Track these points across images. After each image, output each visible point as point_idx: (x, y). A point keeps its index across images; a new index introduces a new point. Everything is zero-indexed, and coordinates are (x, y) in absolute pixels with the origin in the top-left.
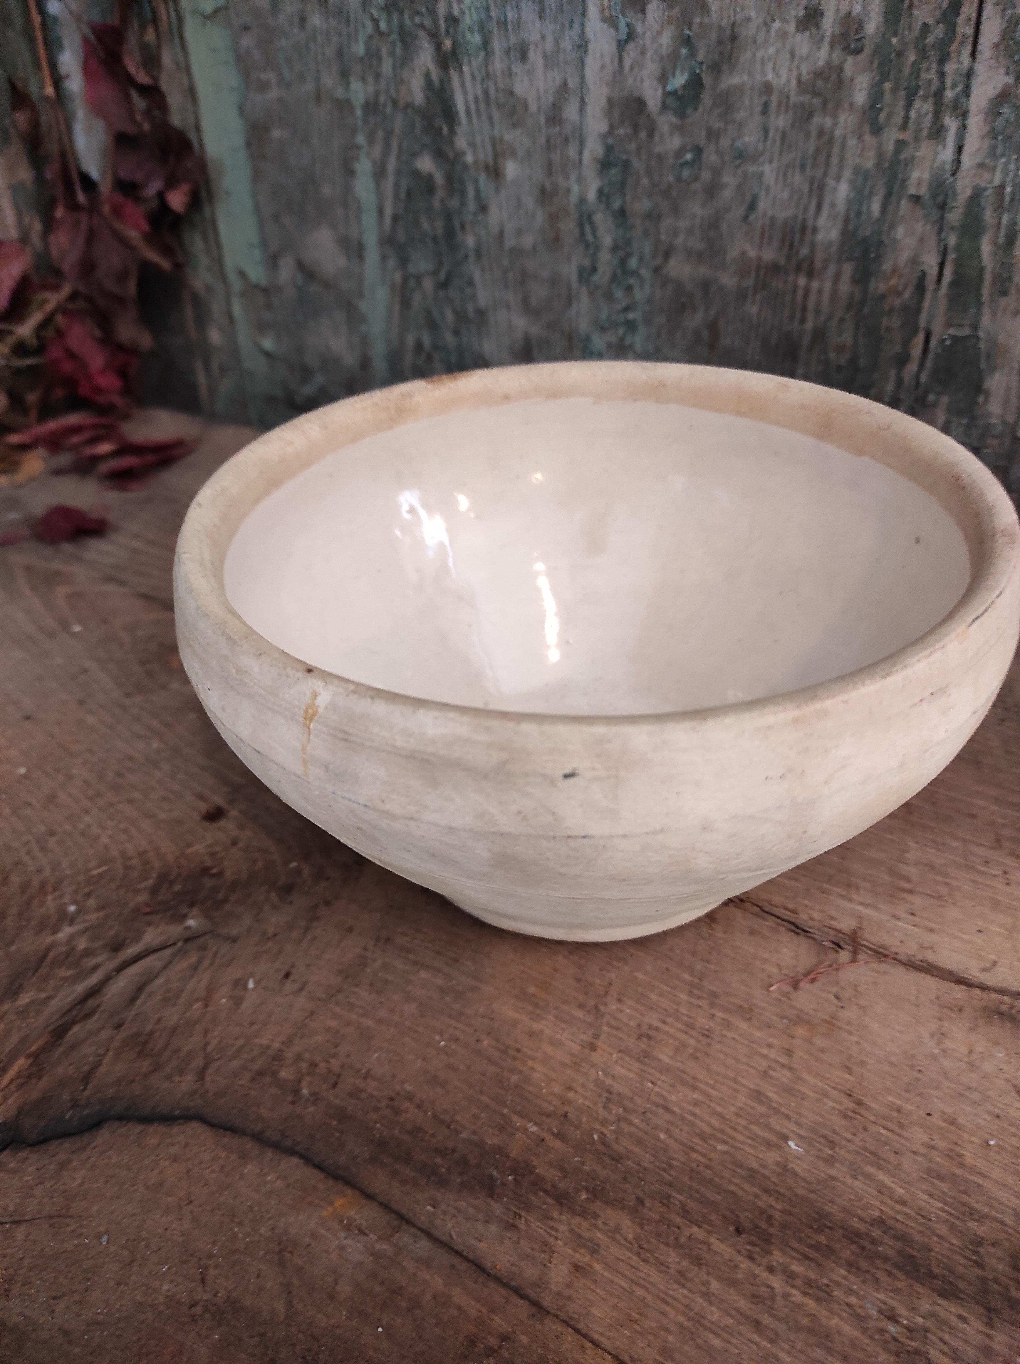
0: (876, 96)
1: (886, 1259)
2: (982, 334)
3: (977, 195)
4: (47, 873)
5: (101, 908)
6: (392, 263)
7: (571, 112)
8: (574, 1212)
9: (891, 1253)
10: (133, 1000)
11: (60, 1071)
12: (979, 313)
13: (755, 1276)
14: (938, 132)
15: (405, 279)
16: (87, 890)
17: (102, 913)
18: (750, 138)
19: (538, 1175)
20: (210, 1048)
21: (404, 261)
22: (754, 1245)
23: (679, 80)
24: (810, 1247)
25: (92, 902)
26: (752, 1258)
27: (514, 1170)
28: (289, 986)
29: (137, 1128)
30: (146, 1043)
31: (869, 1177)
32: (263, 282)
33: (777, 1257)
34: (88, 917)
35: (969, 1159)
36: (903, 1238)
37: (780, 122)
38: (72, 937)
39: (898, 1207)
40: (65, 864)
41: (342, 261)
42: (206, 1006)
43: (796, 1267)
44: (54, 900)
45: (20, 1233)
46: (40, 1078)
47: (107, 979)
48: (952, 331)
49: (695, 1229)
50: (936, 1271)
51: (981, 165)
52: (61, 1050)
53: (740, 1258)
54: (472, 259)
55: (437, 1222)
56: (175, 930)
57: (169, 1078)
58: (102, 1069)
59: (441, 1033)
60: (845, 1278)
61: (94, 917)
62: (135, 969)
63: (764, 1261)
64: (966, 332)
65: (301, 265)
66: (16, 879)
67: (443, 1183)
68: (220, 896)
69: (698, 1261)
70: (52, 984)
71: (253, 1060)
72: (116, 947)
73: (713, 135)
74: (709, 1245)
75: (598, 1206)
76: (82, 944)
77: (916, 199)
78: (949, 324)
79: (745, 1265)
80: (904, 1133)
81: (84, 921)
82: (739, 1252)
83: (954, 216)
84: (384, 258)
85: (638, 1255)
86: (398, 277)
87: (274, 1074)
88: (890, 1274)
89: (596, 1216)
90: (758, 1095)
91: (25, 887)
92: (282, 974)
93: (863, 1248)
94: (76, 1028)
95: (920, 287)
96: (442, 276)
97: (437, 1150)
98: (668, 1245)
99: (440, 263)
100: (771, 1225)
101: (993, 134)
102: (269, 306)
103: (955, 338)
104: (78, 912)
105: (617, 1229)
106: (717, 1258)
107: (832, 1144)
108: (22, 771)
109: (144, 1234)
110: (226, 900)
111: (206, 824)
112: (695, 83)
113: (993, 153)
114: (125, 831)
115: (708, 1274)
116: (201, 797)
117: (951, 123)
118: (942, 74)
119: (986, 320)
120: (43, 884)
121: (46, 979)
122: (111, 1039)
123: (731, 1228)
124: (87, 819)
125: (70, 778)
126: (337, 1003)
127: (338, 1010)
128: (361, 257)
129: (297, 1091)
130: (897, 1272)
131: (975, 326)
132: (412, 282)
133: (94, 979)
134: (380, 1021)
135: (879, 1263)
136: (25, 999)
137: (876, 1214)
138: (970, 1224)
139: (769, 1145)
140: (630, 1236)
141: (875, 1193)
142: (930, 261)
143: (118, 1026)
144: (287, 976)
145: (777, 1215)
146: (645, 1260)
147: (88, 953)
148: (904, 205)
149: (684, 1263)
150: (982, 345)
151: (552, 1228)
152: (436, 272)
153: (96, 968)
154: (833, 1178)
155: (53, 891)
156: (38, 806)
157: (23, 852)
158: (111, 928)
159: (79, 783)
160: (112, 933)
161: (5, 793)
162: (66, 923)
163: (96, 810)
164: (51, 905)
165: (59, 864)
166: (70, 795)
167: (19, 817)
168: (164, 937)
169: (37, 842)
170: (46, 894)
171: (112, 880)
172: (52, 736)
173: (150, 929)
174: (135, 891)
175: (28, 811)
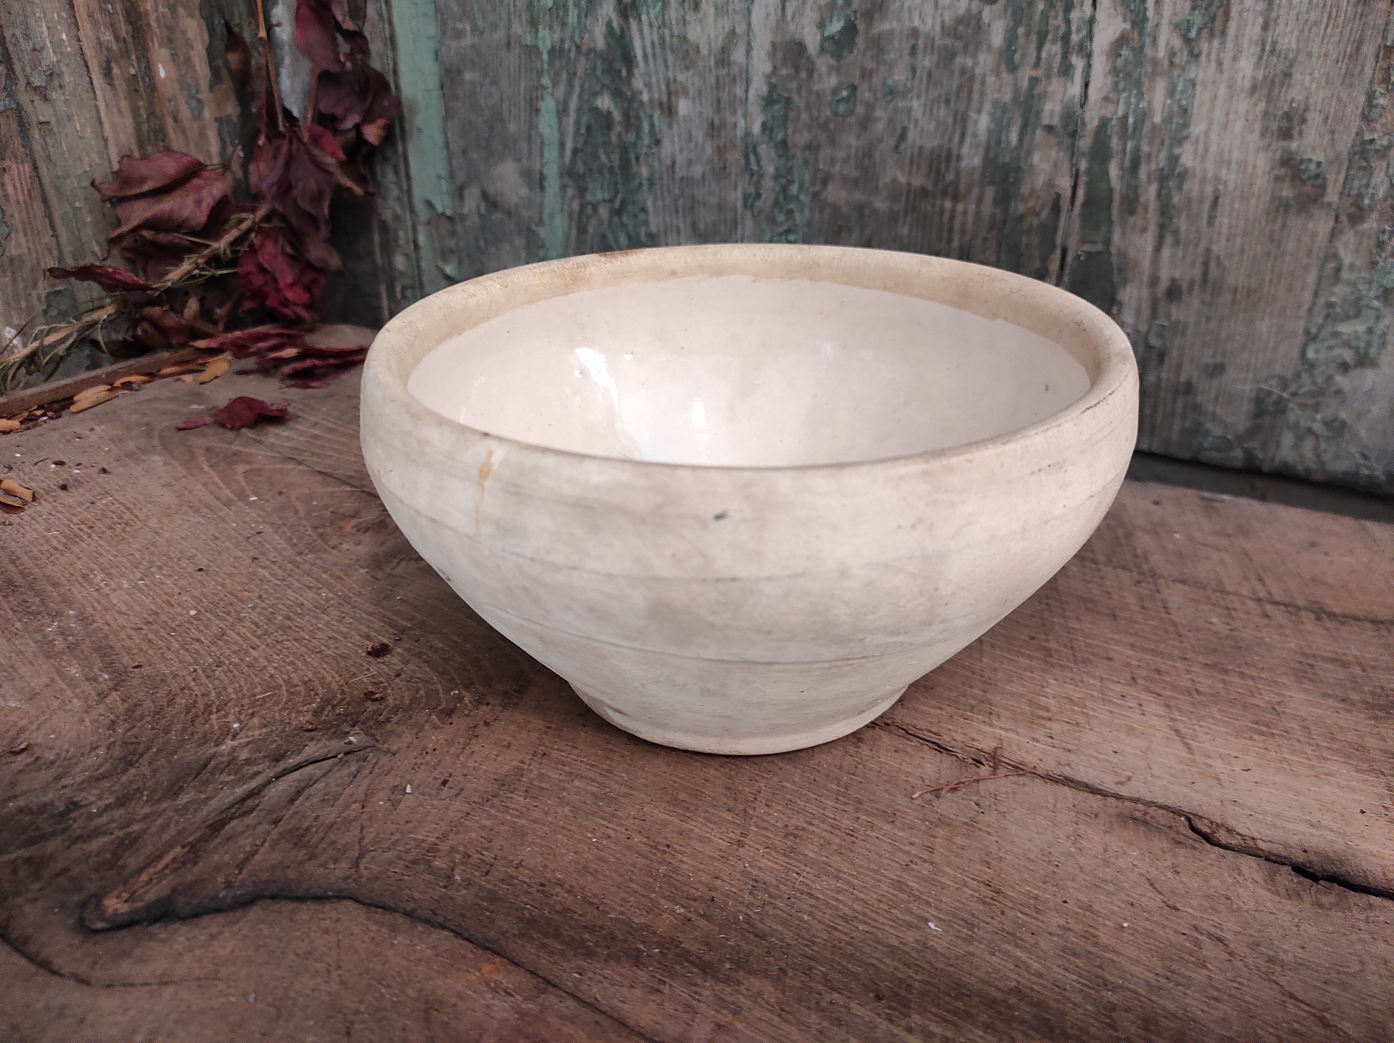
0: (1011, 38)
1: (1022, 1022)
2: (1113, 250)
3: (1104, 124)
4: (213, 696)
5: (264, 726)
6: (570, 192)
7: (738, 55)
8: (718, 980)
9: (1027, 1017)
10: (292, 801)
11: (216, 858)
12: (1110, 231)
13: (894, 1035)
14: (1066, 70)
15: (583, 207)
16: (250, 711)
17: (264, 730)
18: (899, 76)
19: (683, 949)
20: (365, 841)
21: (582, 191)
22: (894, 1009)
23: (836, 26)
24: (948, 1011)
25: (255, 721)
26: (891, 1021)
27: (659, 944)
28: (446, 791)
29: (290, 906)
30: (303, 836)
31: (1006, 953)
32: (449, 212)
33: (916, 1018)
34: (250, 733)
35: (1104, 939)
36: (1040, 1005)
37: (927, 62)
38: (234, 749)
39: (1035, 979)
40: (230, 690)
41: (524, 192)
42: (363, 807)
43: (934, 1028)
44: (218, 719)
45: (168, 992)
46: (195, 863)
47: (267, 783)
48: (1087, 247)
49: (836, 995)
50: (1070, 1032)
51: (1106, 99)
52: (217, 841)
53: (879, 1020)
54: (645, 188)
55: (583, 987)
56: (336, 745)
57: (324, 865)
58: (258, 857)
59: (592, 832)
60: (981, 1037)
61: (256, 733)
62: (296, 775)
63: (903, 1023)
64: (1099, 247)
65: (485, 196)
66: (181, 701)
67: (590, 954)
68: (382, 718)
69: (838, 1022)
70: (211, 787)
71: (408, 851)
72: (278, 758)
73: (866, 74)
74: (849, 1009)
75: (741, 975)
76: (244, 755)
77: (1050, 129)
78: (1083, 241)
79: (884, 1025)
80: (1041, 918)
81: (247, 736)
82: (879, 1015)
83: (1085, 143)
84: (564, 188)
85: (780, 1016)
86: (576, 205)
87: (428, 863)
88: (1025, 1034)
89: (739, 983)
90: (899, 885)
91: (191, 706)
92: (440, 781)
93: (1000, 1013)
94: (234, 823)
95: (1056, 207)
96: (617, 204)
97: (585, 927)
98: (809, 1009)
99: (616, 192)
100: (911, 993)
101: (1115, 71)
102: (453, 234)
103: (1089, 254)
104: (241, 728)
105: (760, 994)
106: (857, 1020)
107: (970, 926)
108: (193, 612)
109: (292, 994)
110: (388, 720)
111: (371, 659)
112: (850, 30)
113: (1116, 88)
114: (292, 663)
115: (848, 1033)
116: (368, 637)
117: (1078, 62)
118: (1068, 22)
119: (1116, 236)
120: (208, 706)
121: (206, 783)
122: (269, 832)
123: (872, 995)
124: (254, 653)
125: (240, 620)
126: (493, 806)
127: (493, 812)
128: (542, 188)
129: (450, 878)
130: (1032, 1033)
131: (1107, 243)
132: (589, 210)
133: (254, 784)
134: (535, 821)
135: (1014, 1025)
136: (184, 799)
137: (1014, 984)
138: (1104, 993)
139: (910, 926)
140: (772, 1000)
141: (1012, 967)
142: (1064, 183)
143: (276, 822)
144: (445, 783)
145: (917, 984)
146: (786, 1021)
147: (248, 762)
148: (1040, 134)
149: (825, 1024)
150: (1114, 260)
151: (696, 993)
152: (611, 201)
153: (256, 774)
154: (971, 954)
155: (218, 711)
156: (206, 642)
157: (189, 678)
158: (273, 742)
159: (247, 624)
160: (274, 746)
161: (175, 631)
162: (230, 737)
163: (263, 646)
164: (215, 722)
165: (225, 689)
166: (238, 634)
167: (187, 650)
168: (326, 750)
169: (204, 671)
170: (211, 713)
171: (276, 703)
172: (223, 585)
173: (311, 744)
174: (299, 712)
175: (197, 645)
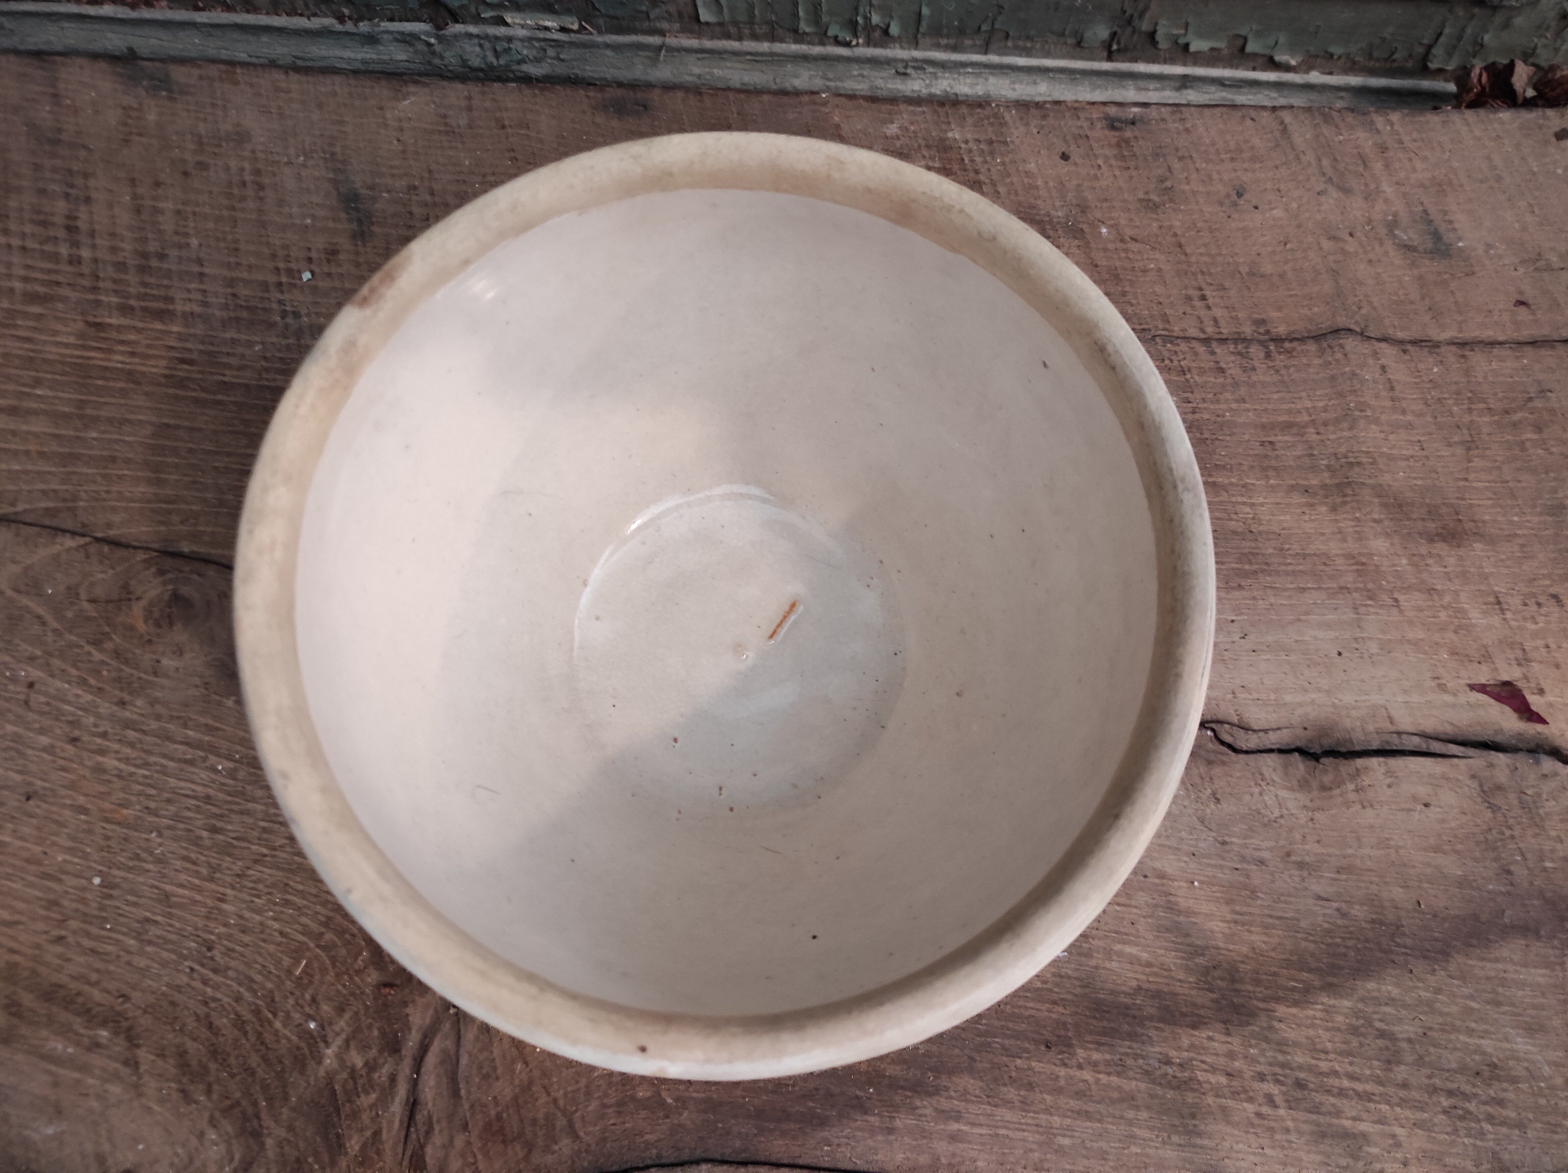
1: (1151, 1018)
4: (247, 995)
5: (341, 1010)
8: (930, 1095)
9: (1152, 1011)
10: (455, 1094)
13: (1071, 1078)
16: (308, 997)
17: (347, 1016)
19: (890, 1077)
20: (561, 1103)
22: (1063, 1052)
24: (1098, 1034)
25: (326, 1008)
26: (1065, 1065)
27: (870, 1084)
30: (502, 1128)
31: (1120, 954)
33: (1081, 1053)
34: (337, 1028)
35: (1183, 903)
36: (1157, 995)
38: (339, 1056)
39: (1148, 970)
40: (258, 978)
42: (526, 1063)
43: (1096, 1056)
44: (285, 1026)
47: (414, 1085)
49: (1019, 1062)
50: (1184, 1010)
53: (1057, 1069)
55: (838, 1155)
57: (547, 1149)
60: (1130, 1048)
61: (342, 1024)
62: (431, 1059)
63: (1074, 1062)
66: (223, 1022)
67: (823, 1122)
69: (1030, 1087)
70: (365, 1117)
71: (606, 1095)
72: (393, 1046)
74: (1032, 1069)
75: (944, 1081)
76: (358, 1060)
79: (1062, 1072)
80: (1134, 903)
81: (338, 1034)
82: (1055, 1064)
85: (989, 1103)
87: (633, 1098)
88: (1157, 1028)
89: (947, 1089)
91: (240, 1024)
93: (1134, 1017)
94: (429, 1150)
97: (804, 1096)
98: (1005, 1085)
100: (1068, 1030)
104: (322, 1026)
105: (966, 1092)
106: (1043, 1077)
108: (97, 881)
114: (285, 902)
115: (1041, 1093)
120: (257, 1012)
121: (355, 1115)
122: (469, 1143)
123: (1043, 1048)
124: (230, 908)
125: (160, 861)
129: (663, 1104)
130: (1161, 1025)
133: (402, 1090)
135: (1148, 1023)
136: (354, 1145)
137: (1134, 983)
138: (1197, 961)
140: (977, 1092)
141: (1128, 966)
143: (465, 1127)
145: (1070, 1020)
146: (996, 1106)
147: (371, 1067)
149: (1022, 1093)
151: (920, 1116)
153: (393, 1079)
154: (1096, 967)
155: (275, 1015)
156: (159, 918)
157: (198, 984)
158: (370, 1027)
159: (178, 864)
160: (376, 1033)
161: (105, 920)
162: (322, 1045)
163: (229, 891)
164: (287, 1032)
165: (252, 980)
166: (182, 886)
167: (150, 943)
168: (431, 1012)
169: (203, 965)
170: (270, 1023)
171: (323, 971)
172: (84, 810)
173: (410, 1010)
174: (358, 972)
175: (154, 931)
